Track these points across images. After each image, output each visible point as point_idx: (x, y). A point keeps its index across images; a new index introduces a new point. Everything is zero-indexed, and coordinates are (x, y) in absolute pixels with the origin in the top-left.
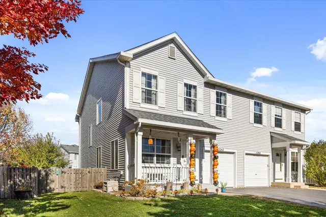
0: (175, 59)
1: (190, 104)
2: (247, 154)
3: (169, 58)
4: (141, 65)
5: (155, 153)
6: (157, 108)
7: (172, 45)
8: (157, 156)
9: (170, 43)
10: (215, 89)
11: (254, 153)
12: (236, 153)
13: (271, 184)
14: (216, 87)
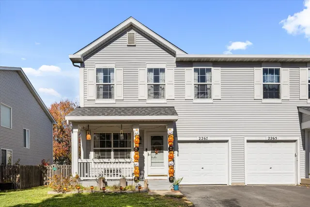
0: (135, 46)
1: (156, 91)
2: (248, 141)
3: (128, 46)
4: (95, 62)
5: (112, 148)
6: (114, 101)
7: (132, 31)
8: (115, 151)
9: (129, 30)
10: (192, 67)
11: (264, 139)
12: (230, 141)
13: (299, 182)
14: (194, 64)
